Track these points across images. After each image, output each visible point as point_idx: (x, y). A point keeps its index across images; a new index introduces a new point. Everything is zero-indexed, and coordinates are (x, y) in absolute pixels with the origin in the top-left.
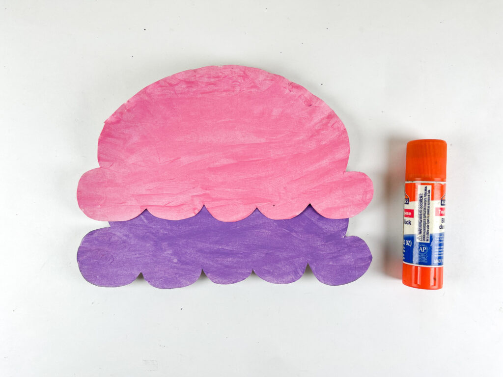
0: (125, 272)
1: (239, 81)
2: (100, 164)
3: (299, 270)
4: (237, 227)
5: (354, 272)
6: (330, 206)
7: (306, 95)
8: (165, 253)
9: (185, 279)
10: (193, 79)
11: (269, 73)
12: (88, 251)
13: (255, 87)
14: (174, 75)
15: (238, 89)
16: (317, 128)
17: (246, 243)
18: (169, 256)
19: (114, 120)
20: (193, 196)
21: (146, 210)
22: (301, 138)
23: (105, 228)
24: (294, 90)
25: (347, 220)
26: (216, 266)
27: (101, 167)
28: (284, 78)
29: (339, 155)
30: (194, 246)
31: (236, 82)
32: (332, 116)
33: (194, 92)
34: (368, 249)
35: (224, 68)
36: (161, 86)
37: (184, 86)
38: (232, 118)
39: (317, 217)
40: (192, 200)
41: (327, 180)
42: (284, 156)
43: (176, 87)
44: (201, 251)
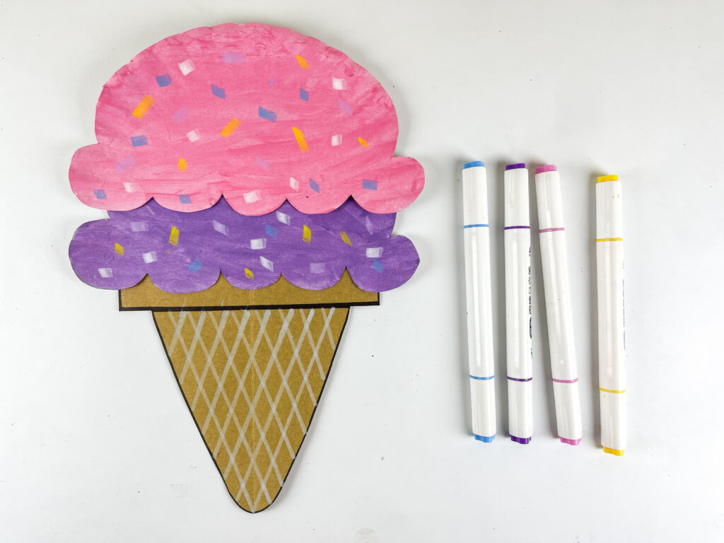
0: (128, 273)
1: (264, 43)
2: (98, 139)
3: (335, 274)
4: (262, 222)
5: (397, 277)
6: (374, 199)
7: (346, 63)
8: (176, 251)
9: (200, 283)
10: (207, 38)
11: (301, 35)
12: (82, 246)
13: (283, 50)
14: (185, 33)
15: (263, 53)
16: (360, 103)
17: (274, 242)
18: (181, 255)
19: (114, 83)
20: (209, 184)
21: (152, 199)
22: (342, 115)
23: (104, 220)
24: (332, 56)
25: (393, 216)
26: (237, 268)
27: (99, 144)
28: (319, 41)
29: (386, 137)
30: (210, 244)
31: (262, 44)
32: (377, 89)
33: (211, 55)
34: (416, 251)
35: (245, 27)
36: (170, 45)
37: (198, 46)
38: (257, 89)
39: (360, 212)
40: (208, 189)
41: (372, 167)
42: (320, 136)
43: (189, 48)
44: (218, 250)
